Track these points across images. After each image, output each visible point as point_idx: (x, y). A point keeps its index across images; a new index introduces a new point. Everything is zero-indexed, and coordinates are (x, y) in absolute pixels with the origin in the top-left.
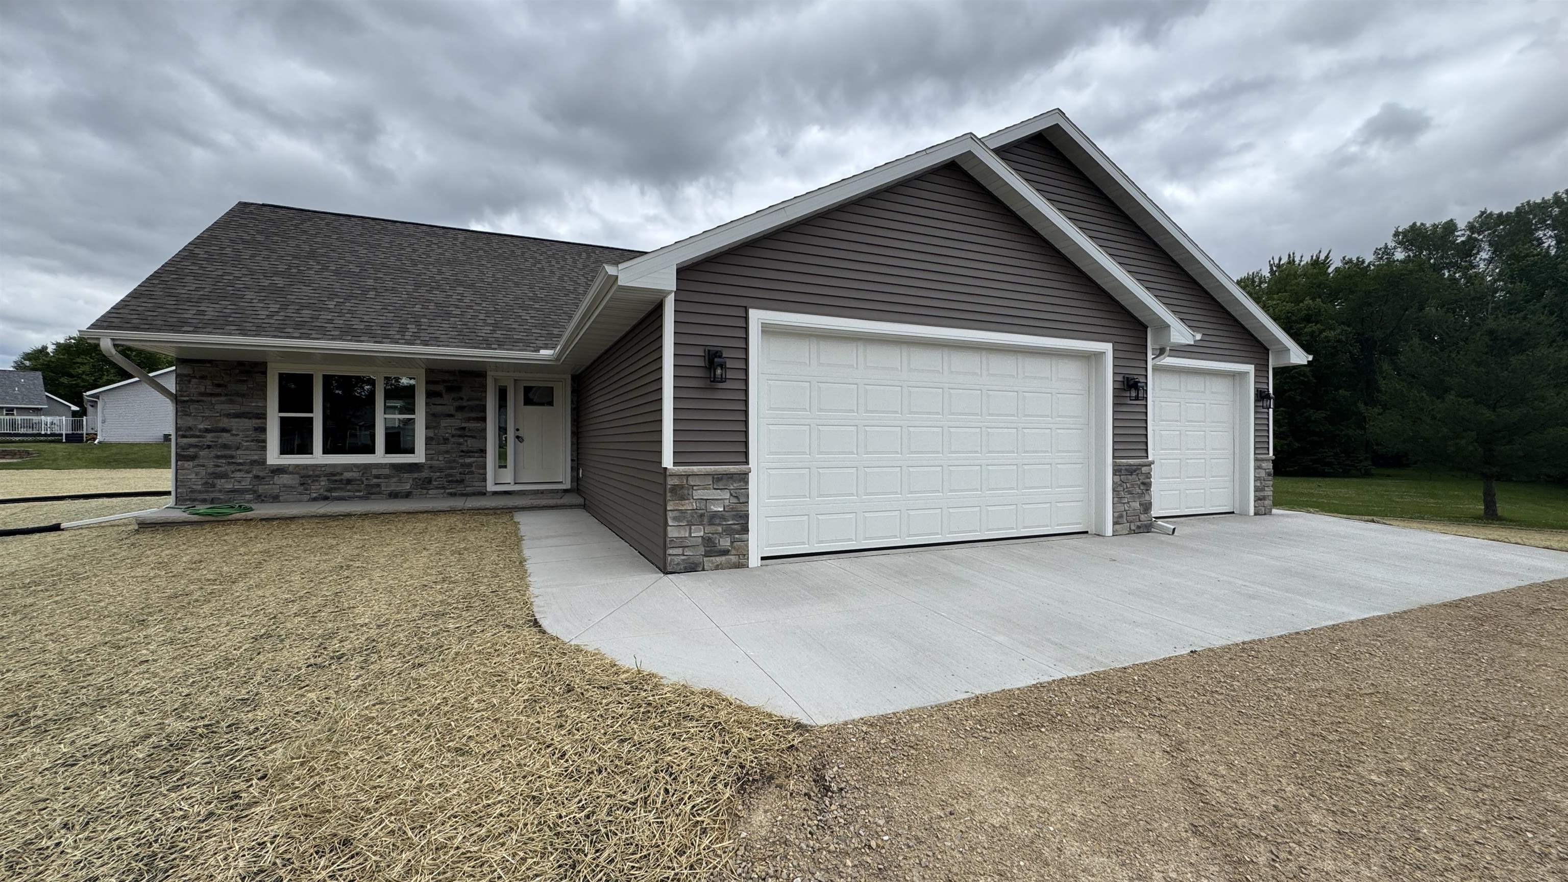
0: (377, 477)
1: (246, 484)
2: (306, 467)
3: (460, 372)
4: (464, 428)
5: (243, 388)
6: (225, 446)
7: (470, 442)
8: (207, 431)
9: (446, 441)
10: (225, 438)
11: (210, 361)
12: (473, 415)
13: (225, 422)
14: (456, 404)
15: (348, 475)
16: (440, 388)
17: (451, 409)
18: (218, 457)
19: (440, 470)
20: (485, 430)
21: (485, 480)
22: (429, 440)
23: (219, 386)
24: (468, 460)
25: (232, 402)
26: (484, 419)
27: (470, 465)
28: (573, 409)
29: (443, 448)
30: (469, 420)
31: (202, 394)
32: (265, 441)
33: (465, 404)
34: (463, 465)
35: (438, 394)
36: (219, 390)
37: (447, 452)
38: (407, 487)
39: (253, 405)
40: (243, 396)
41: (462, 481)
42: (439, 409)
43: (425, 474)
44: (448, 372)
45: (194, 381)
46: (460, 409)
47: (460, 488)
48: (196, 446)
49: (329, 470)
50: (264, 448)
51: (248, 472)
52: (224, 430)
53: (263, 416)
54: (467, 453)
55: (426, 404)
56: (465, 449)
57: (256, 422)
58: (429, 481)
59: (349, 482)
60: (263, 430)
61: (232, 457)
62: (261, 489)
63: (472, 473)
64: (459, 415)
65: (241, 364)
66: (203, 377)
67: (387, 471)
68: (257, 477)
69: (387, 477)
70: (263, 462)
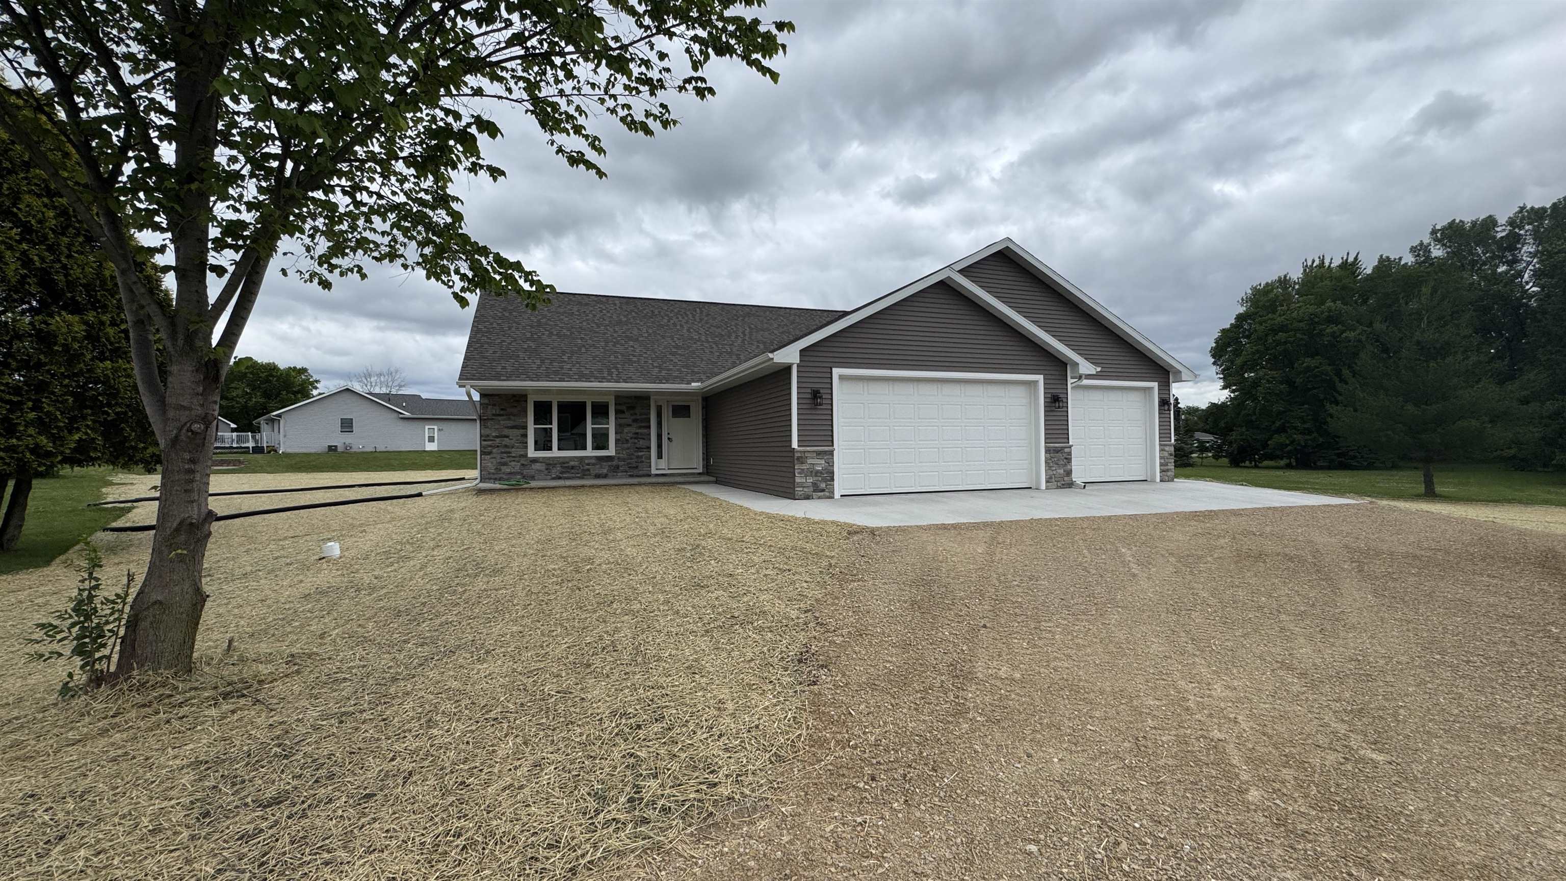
0: (588, 464)
1: (517, 469)
2: (549, 458)
3: (635, 397)
4: (637, 433)
5: (515, 411)
6: (506, 446)
7: (641, 442)
8: (497, 437)
9: (627, 440)
10: (506, 441)
11: (498, 395)
12: (643, 424)
13: (506, 432)
14: (633, 417)
15: (572, 463)
16: (624, 408)
17: (629, 421)
18: (502, 453)
19: (624, 460)
20: (650, 434)
21: (650, 467)
22: (617, 441)
23: (502, 409)
24: (640, 454)
25: (509, 419)
26: (649, 427)
27: (641, 457)
28: (703, 420)
29: (626, 446)
30: (640, 427)
31: (494, 415)
32: (526, 443)
33: (638, 417)
34: (638, 457)
35: (623, 412)
36: (502, 412)
37: (628, 449)
38: (605, 471)
39: (519, 421)
40: (514, 415)
41: (637, 467)
42: (623, 421)
43: (614, 463)
44: (627, 397)
45: (490, 407)
46: (635, 421)
47: (635, 472)
48: (490, 446)
49: (561, 460)
50: (526, 447)
51: (518, 462)
52: (507, 437)
53: (525, 428)
54: (639, 449)
55: (616, 418)
56: (638, 446)
57: (522, 431)
58: (618, 467)
59: (573, 468)
60: (525, 436)
61: (510, 453)
62: (525, 472)
63: (642, 462)
64: (635, 425)
65: (514, 396)
66: (494, 405)
67: (593, 461)
68: (523, 465)
69: (594, 464)
70: (526, 455)
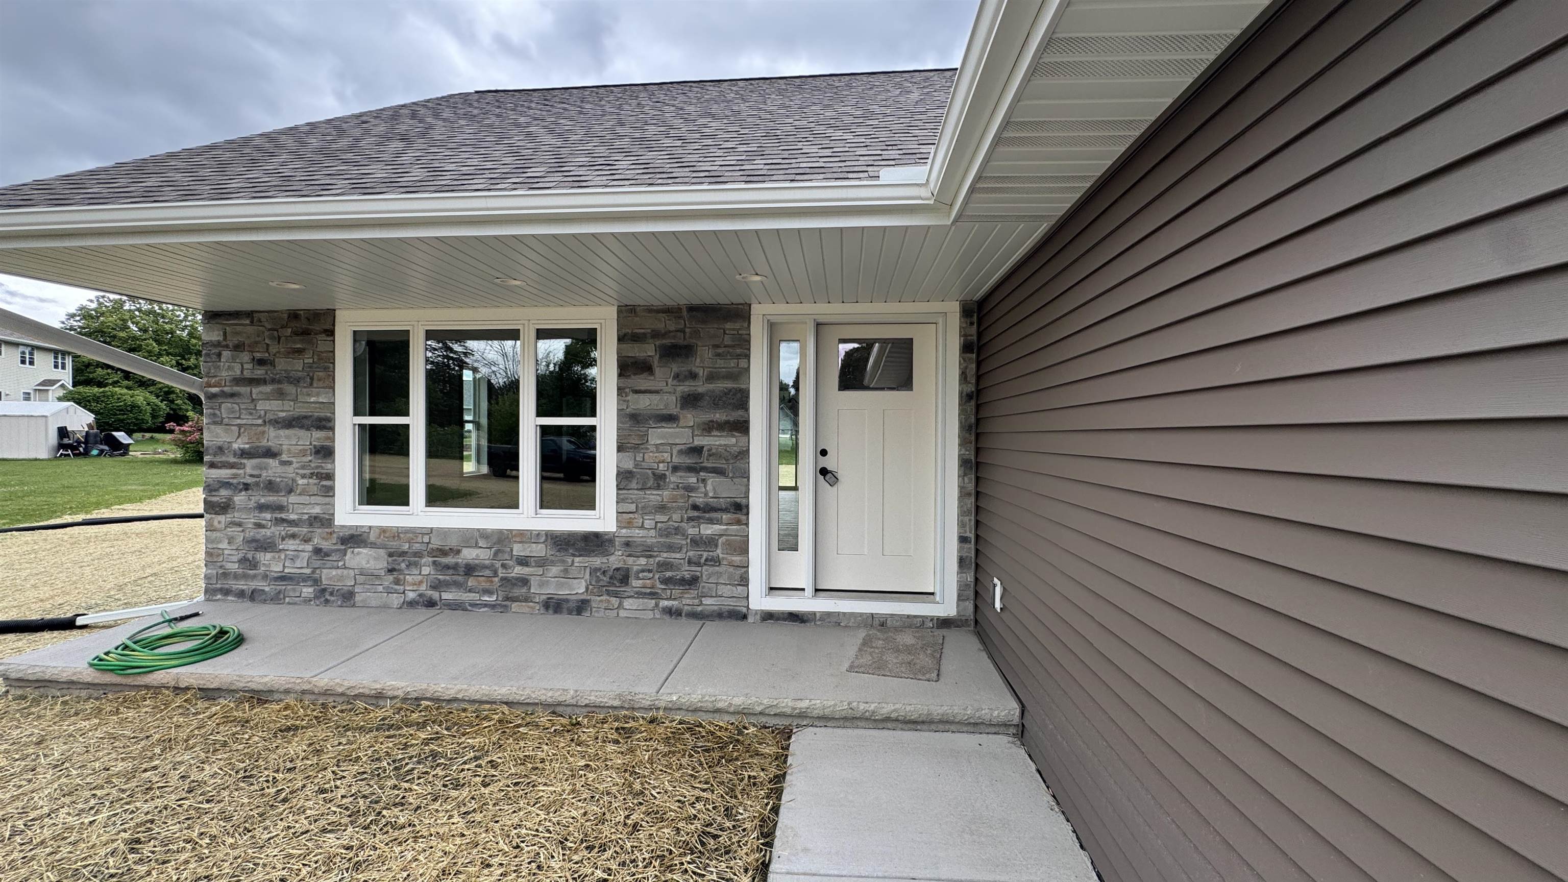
0: (523, 562)
2: (397, 534)
3: (692, 309)
4: (697, 451)
7: (713, 483)
9: (660, 478)
11: (250, 314)
12: (719, 416)
13: (275, 438)
16: (648, 351)
19: (648, 551)
22: (624, 477)
23: (261, 362)
24: (708, 530)
25: (281, 395)
26: (743, 427)
27: (711, 542)
28: (966, 398)
29: (654, 497)
30: (709, 428)
31: (238, 381)
32: (330, 477)
33: (701, 387)
34: (696, 542)
35: (644, 367)
36: (260, 372)
37: (662, 508)
38: (578, 588)
39: (311, 401)
40: (296, 381)
41: (693, 582)
42: (644, 403)
43: (616, 559)
44: (668, 311)
45: (226, 354)
46: (691, 401)
47: (687, 600)
49: (436, 543)
50: (329, 491)
51: (307, 541)
53: (326, 423)
54: (704, 512)
55: (620, 390)
56: (700, 500)
57: (318, 436)
58: (623, 577)
59: (470, 570)
60: (326, 452)
61: (280, 508)
62: (328, 576)
63: (716, 561)
64: (689, 418)
68: (317, 551)
70: (325, 521)
